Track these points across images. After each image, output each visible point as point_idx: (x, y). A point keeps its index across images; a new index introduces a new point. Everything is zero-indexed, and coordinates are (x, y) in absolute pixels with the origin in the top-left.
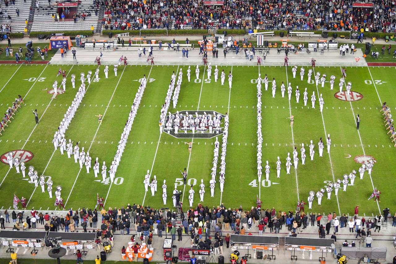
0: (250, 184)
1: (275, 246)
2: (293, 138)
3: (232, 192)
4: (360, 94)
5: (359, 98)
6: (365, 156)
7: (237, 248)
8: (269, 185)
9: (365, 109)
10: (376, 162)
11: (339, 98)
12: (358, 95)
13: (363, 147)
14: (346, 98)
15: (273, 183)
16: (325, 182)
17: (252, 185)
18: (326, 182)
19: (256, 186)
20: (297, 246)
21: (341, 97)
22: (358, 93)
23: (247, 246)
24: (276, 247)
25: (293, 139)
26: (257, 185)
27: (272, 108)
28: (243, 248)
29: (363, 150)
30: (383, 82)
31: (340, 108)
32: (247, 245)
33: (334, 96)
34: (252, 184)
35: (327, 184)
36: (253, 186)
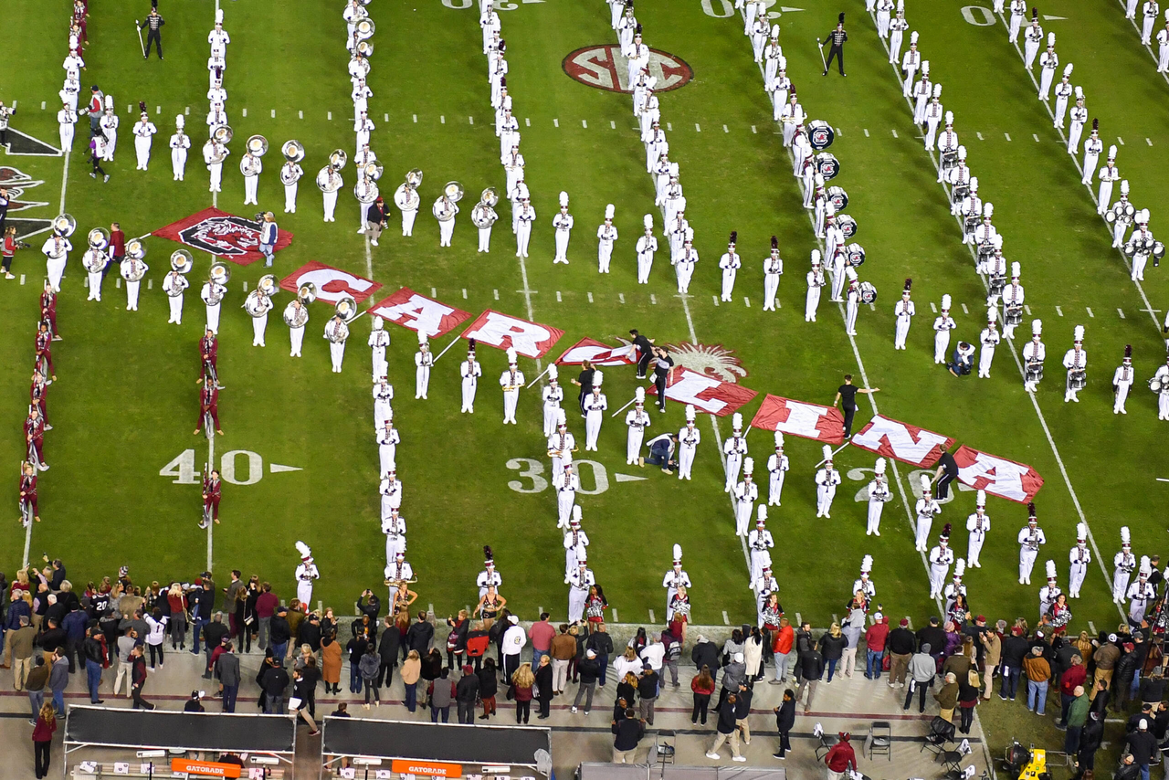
0: (165, 472)
1: (276, 761)
2: (369, 259)
3: (80, 509)
4: (677, 59)
5: (675, 79)
6: (697, 348)
7: (99, 768)
8: (256, 473)
9: (698, 130)
10: (743, 373)
11: (585, 77)
12: (672, 64)
13: (689, 304)
14: (614, 76)
15: (274, 468)
16: (512, 464)
17: (175, 474)
18: (518, 467)
19: (195, 478)
20: (377, 760)
21: (595, 75)
22: (668, 55)
23: (143, 760)
24: (281, 764)
25: (369, 264)
26: (198, 474)
27: (273, 116)
28: (125, 771)
29: (688, 317)
30: (784, 9)
31: (585, 126)
32: (146, 754)
33: (563, 66)
34: (176, 469)
35: (522, 474)
36: (177, 478)
